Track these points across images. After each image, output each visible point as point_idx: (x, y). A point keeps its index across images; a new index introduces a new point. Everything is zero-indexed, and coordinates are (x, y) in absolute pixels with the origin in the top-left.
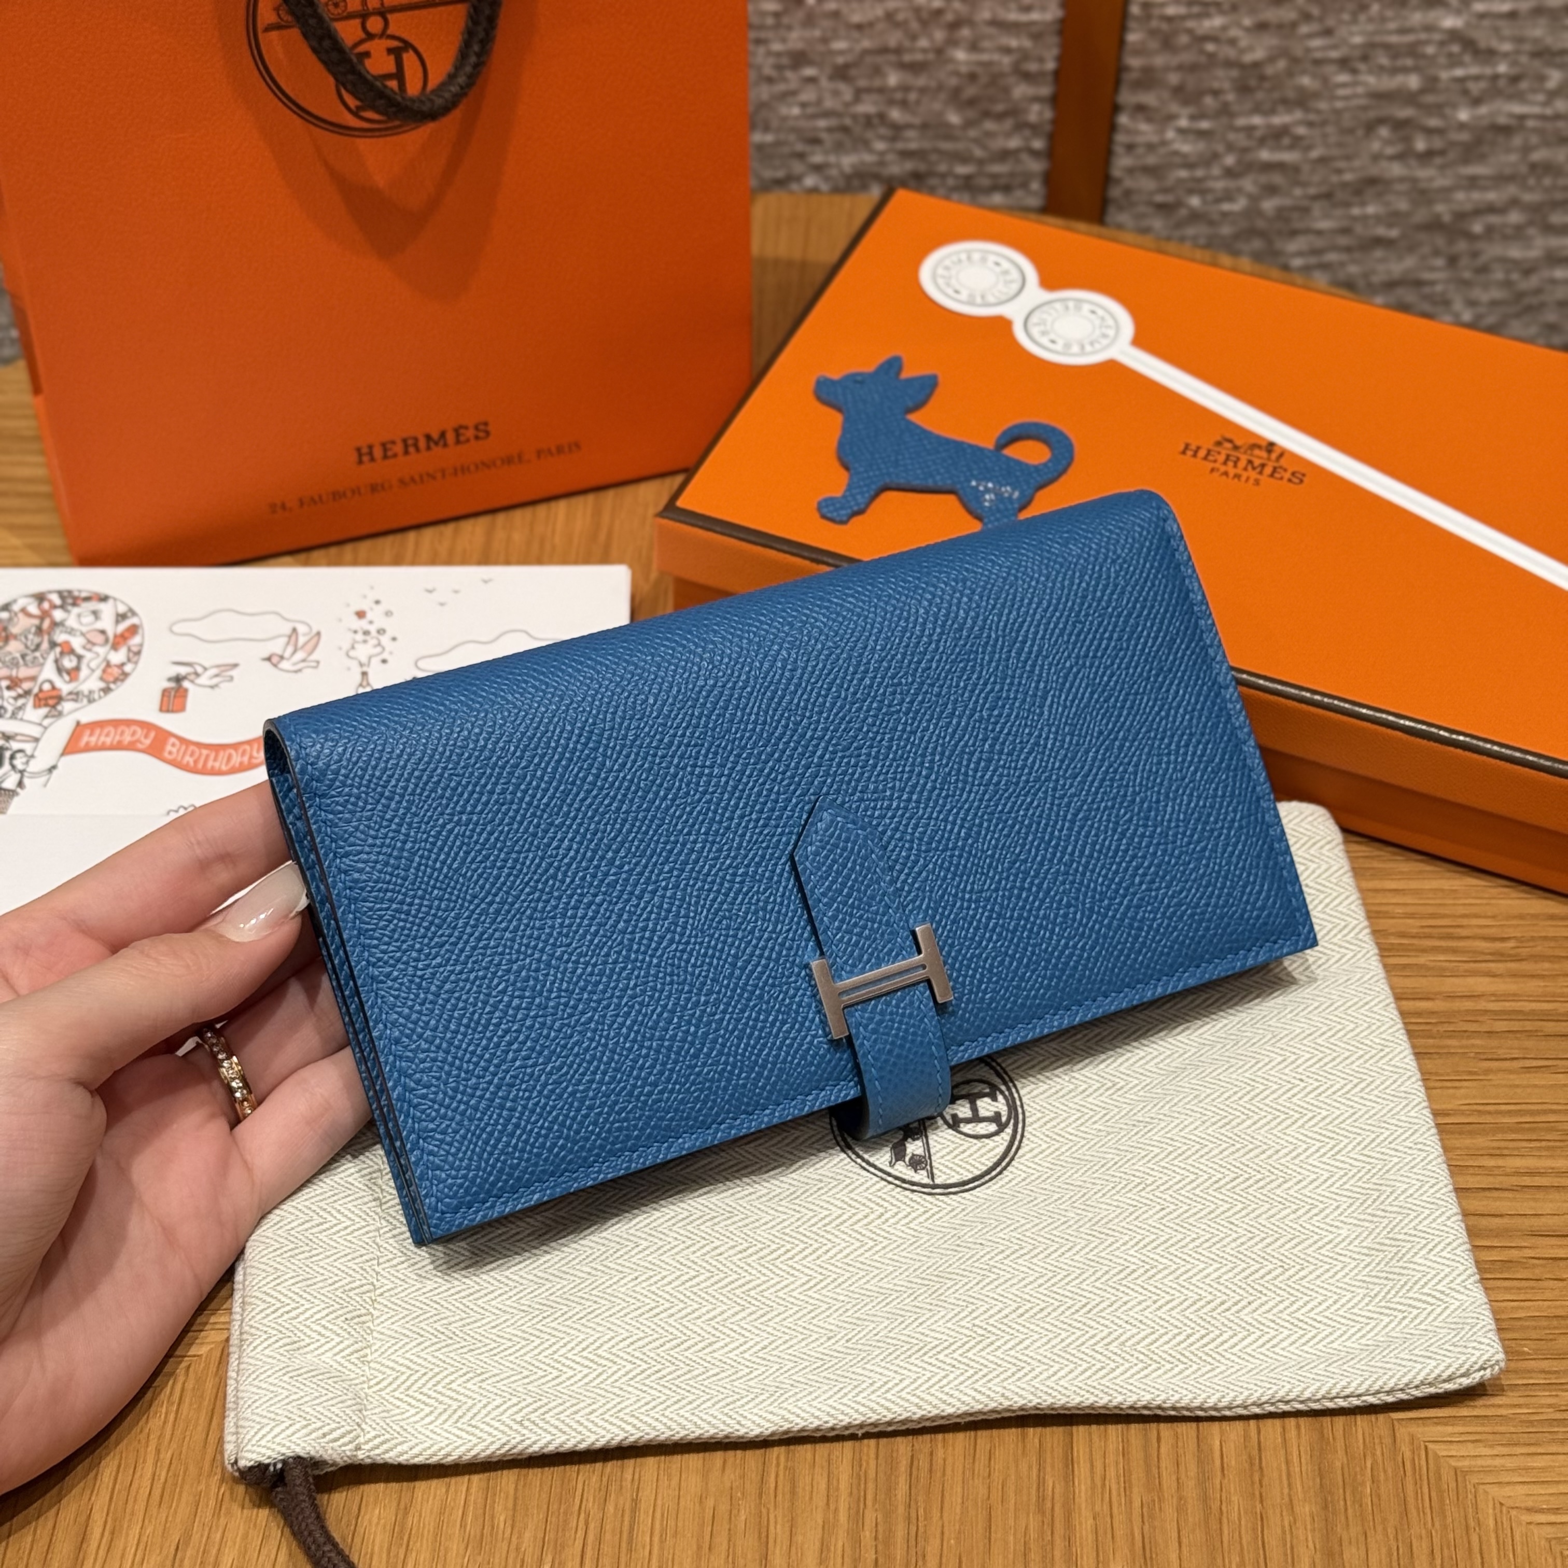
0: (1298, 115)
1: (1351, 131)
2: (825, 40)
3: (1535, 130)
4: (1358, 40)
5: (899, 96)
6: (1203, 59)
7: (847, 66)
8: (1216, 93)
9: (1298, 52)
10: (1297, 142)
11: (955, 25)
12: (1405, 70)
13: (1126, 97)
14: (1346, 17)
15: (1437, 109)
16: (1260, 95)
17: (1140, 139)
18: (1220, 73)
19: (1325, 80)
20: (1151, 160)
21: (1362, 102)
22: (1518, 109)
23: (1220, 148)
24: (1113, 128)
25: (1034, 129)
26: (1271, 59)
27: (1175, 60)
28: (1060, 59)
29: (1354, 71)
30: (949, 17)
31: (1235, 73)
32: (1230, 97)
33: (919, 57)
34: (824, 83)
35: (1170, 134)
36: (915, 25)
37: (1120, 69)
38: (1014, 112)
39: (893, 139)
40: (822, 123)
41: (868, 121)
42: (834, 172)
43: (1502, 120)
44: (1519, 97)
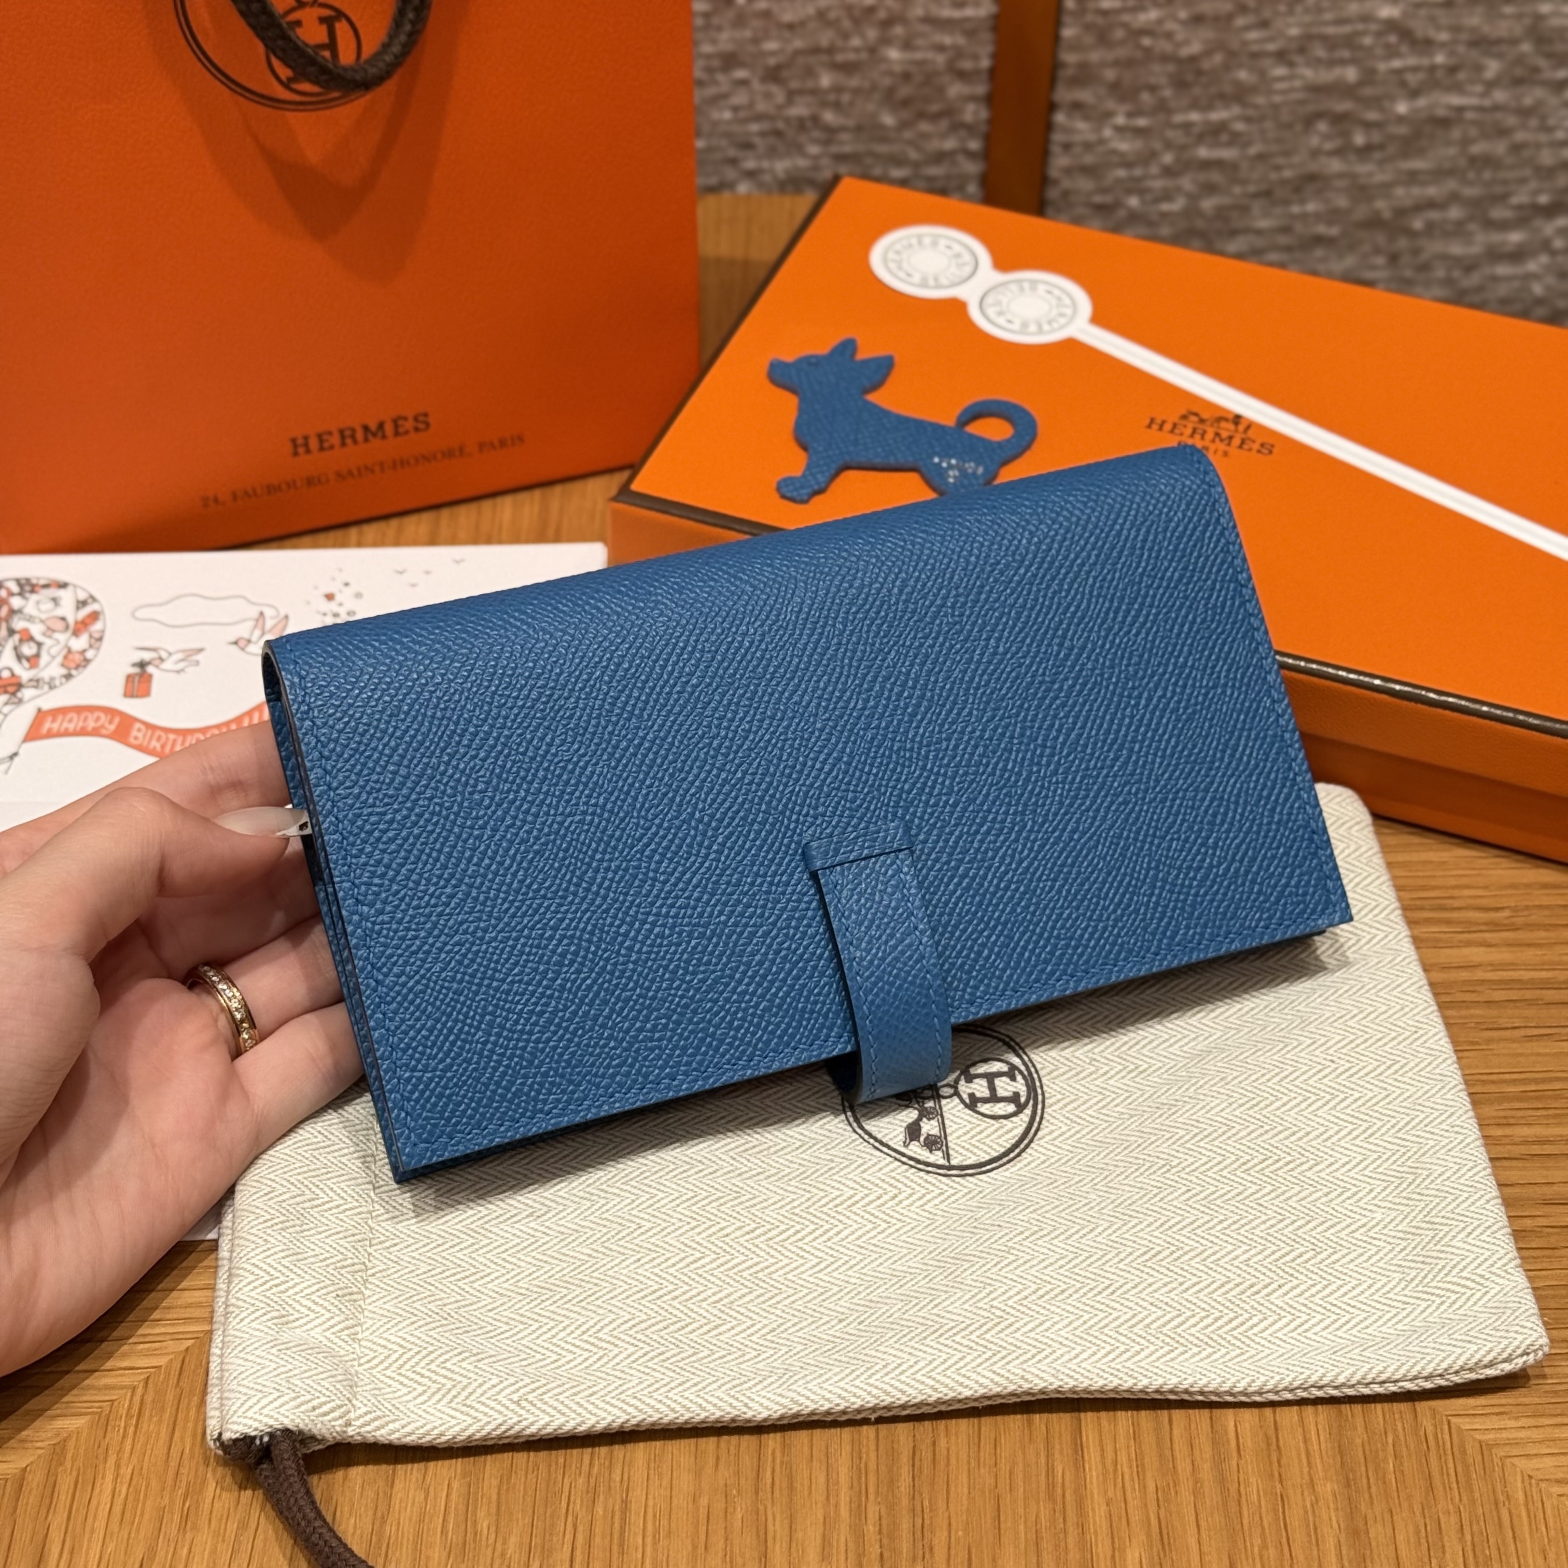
0: (1236, 110)
1: (1289, 126)
2: (756, 41)
3: (1474, 122)
4: (1294, 31)
5: (832, 97)
6: (1139, 54)
7: (778, 68)
8: (1153, 89)
9: (1235, 45)
10: (1235, 139)
11: (888, 23)
12: (1343, 62)
13: (1063, 94)
14: (1282, 8)
15: (1376, 102)
16: (1197, 91)
17: (1077, 138)
18: (1157, 68)
19: (1262, 74)
20: (1089, 159)
21: (1300, 96)
22: (1456, 100)
23: (1157, 145)
24: (1049, 127)
25: (970, 129)
26: (1208, 53)
27: (1111, 56)
28: (995, 56)
29: (1291, 64)
30: (882, 14)
31: (1171, 68)
32: (1167, 93)
33: (851, 57)
34: (756, 85)
35: (1107, 132)
36: (847, 24)
37: (1055, 66)
38: (949, 112)
39: (827, 142)
40: (754, 127)
41: (801, 124)
42: (767, 178)
43: (1441, 112)
44: (1457, 88)
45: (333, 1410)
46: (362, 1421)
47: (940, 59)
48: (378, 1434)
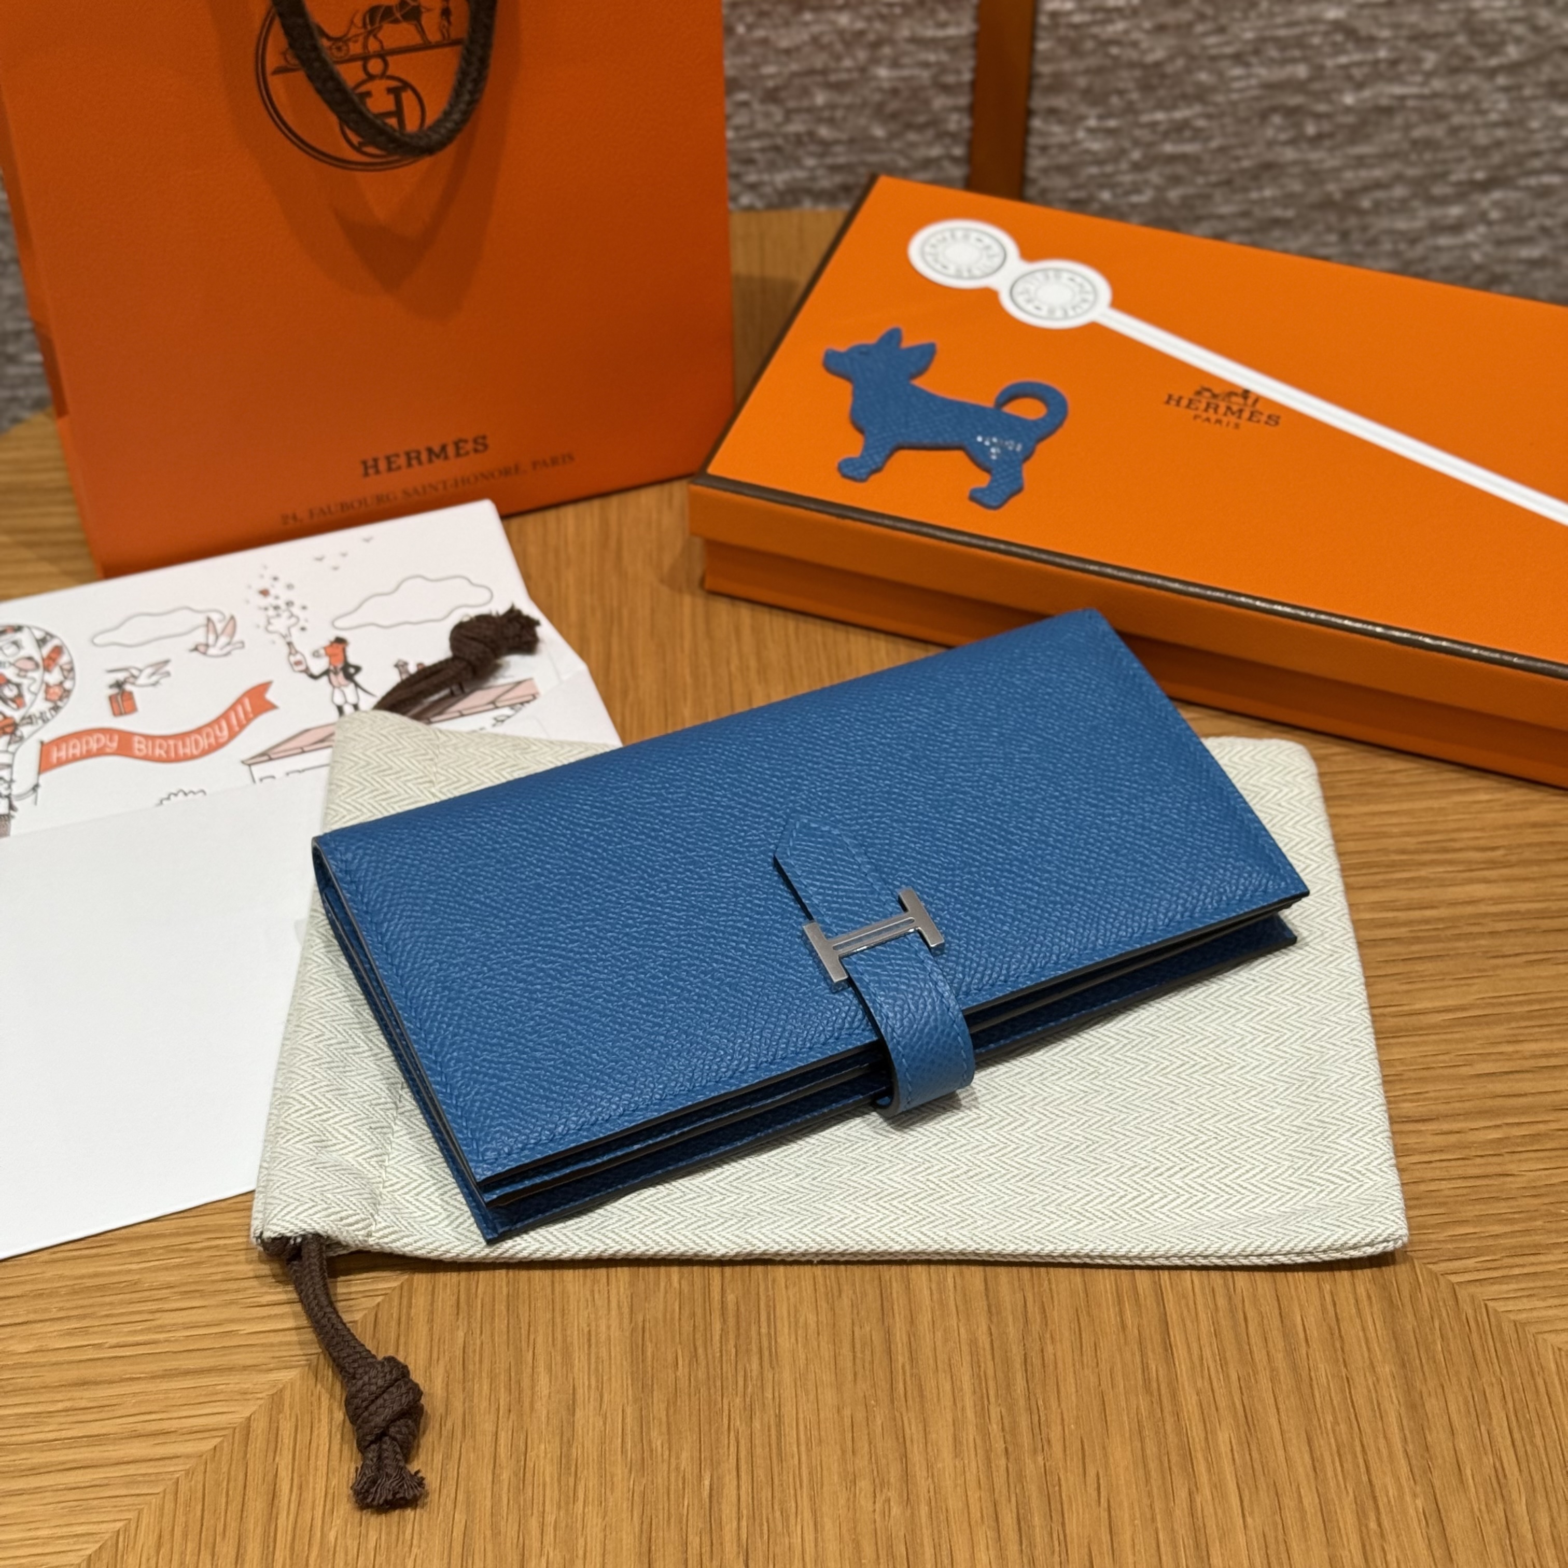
0: (1198, 108)
1: (1246, 121)
2: (755, 66)
3: (1415, 109)
4: (1249, 35)
5: (826, 114)
6: (1108, 62)
7: (776, 89)
8: (1121, 93)
9: (1196, 50)
10: (1198, 135)
11: (876, 45)
12: (1294, 61)
13: (1039, 102)
14: (1237, 14)
15: (1325, 95)
16: (1162, 93)
17: (1054, 140)
18: (1124, 74)
19: (1220, 74)
20: (1064, 159)
21: (1255, 93)
22: (1398, 90)
23: (1127, 144)
24: (1027, 131)
25: (954, 136)
26: (1171, 58)
27: (1081, 65)
28: (976, 70)
29: (1247, 65)
30: (871, 37)
31: (1137, 73)
32: (1135, 96)
33: (844, 76)
34: (757, 106)
35: (1081, 134)
36: (839, 47)
37: (1032, 76)
38: (934, 122)
39: (822, 155)
40: (755, 144)
41: (799, 140)
42: (768, 190)
43: (1384, 102)
44: (1399, 79)
45: (357, 1222)
46: (381, 1233)
47: (925, 75)
48: (394, 1245)
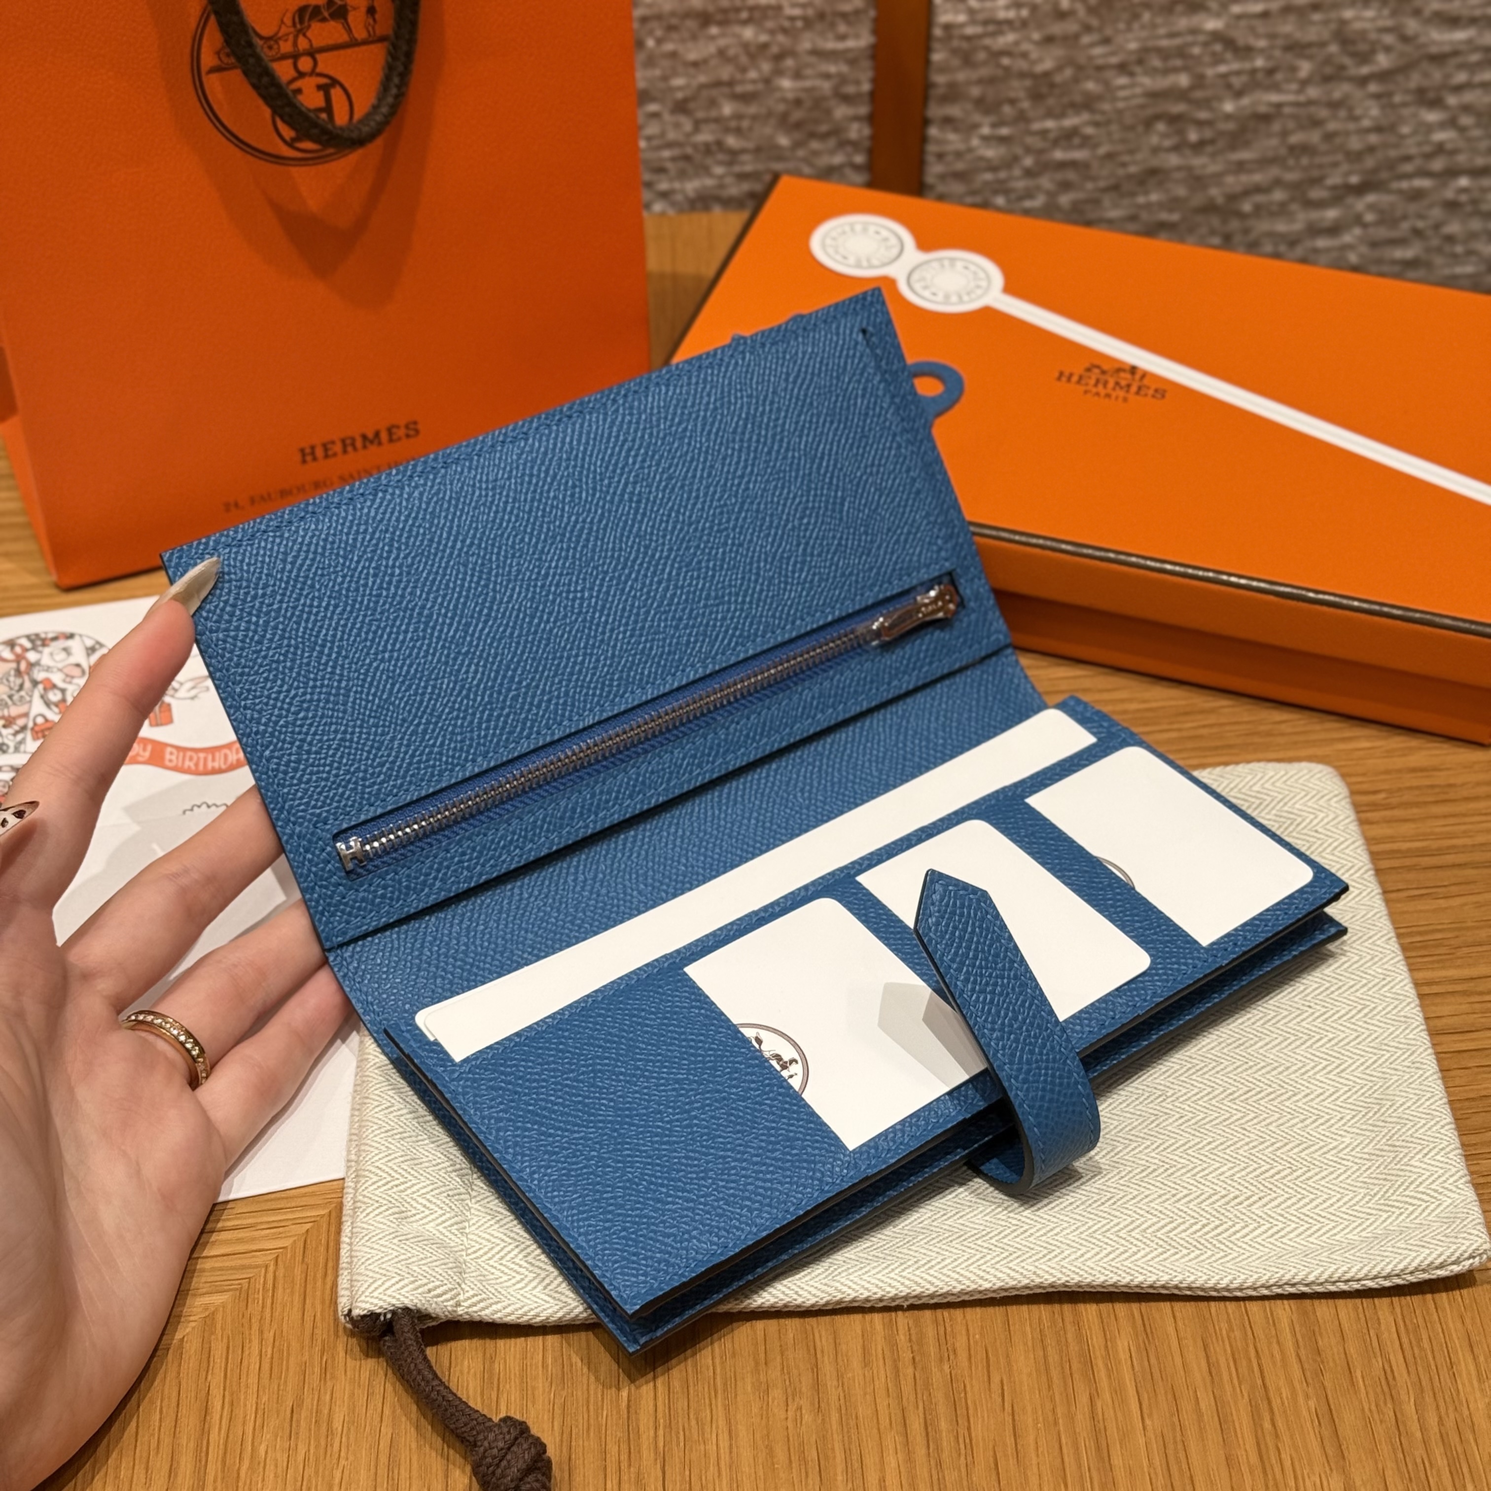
0: (1085, 116)
1: (1131, 128)
2: (665, 78)
3: (1294, 117)
4: (1133, 46)
5: (733, 124)
6: (1000, 72)
7: (686, 100)
8: (1012, 102)
9: (1082, 59)
10: (1086, 142)
11: (779, 57)
12: (1176, 70)
13: (935, 111)
14: (1121, 26)
15: (1206, 103)
16: (1051, 101)
17: (949, 148)
18: (1015, 83)
19: (1106, 83)
20: (960, 166)
21: (1140, 101)
22: (1274, 98)
23: (1019, 151)
24: (924, 139)
25: (855, 144)
26: (1059, 68)
27: (974, 75)
28: (874, 81)
29: (1131, 74)
30: (775, 50)
31: (1028, 83)
32: (1026, 105)
33: (749, 88)
34: (667, 117)
35: (975, 142)
36: (744, 60)
37: (928, 85)
38: (836, 132)
39: (730, 164)
40: (666, 154)
41: (707, 149)
42: (679, 197)
43: (1262, 109)
44: (1276, 87)
47: (826, 86)
